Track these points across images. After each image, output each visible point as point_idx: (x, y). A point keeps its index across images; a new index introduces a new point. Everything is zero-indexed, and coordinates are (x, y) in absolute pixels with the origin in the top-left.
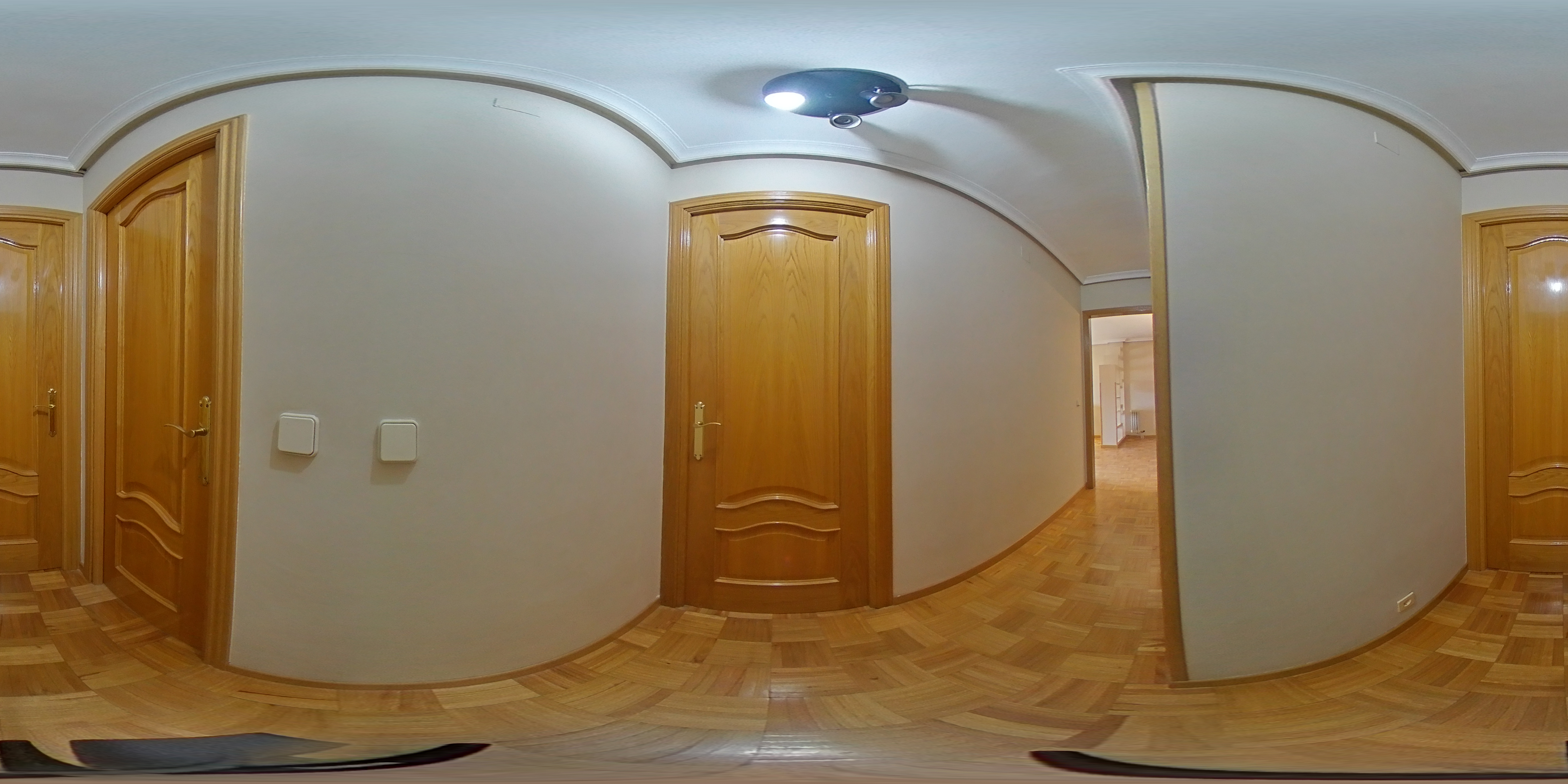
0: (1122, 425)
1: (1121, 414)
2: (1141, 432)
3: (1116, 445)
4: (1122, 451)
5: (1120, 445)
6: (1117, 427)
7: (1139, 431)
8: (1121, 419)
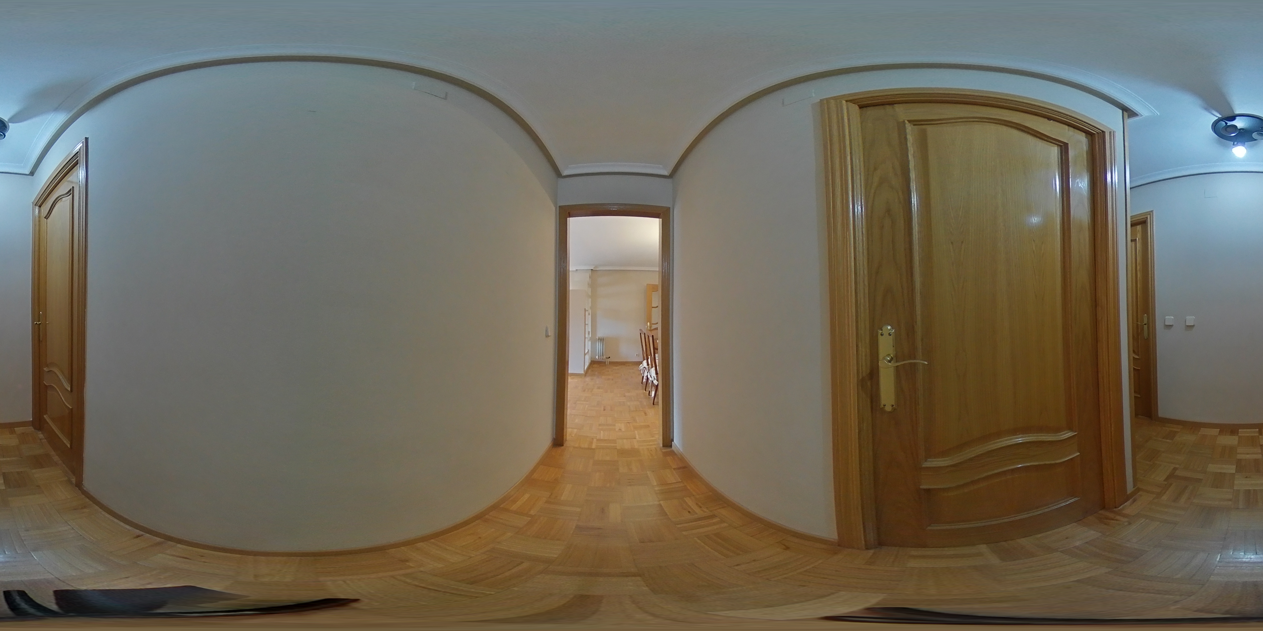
0: (588, 352)
1: (588, 341)
2: (607, 358)
3: (583, 373)
4: (588, 379)
5: (586, 373)
6: (585, 354)
7: (604, 357)
8: (589, 344)
